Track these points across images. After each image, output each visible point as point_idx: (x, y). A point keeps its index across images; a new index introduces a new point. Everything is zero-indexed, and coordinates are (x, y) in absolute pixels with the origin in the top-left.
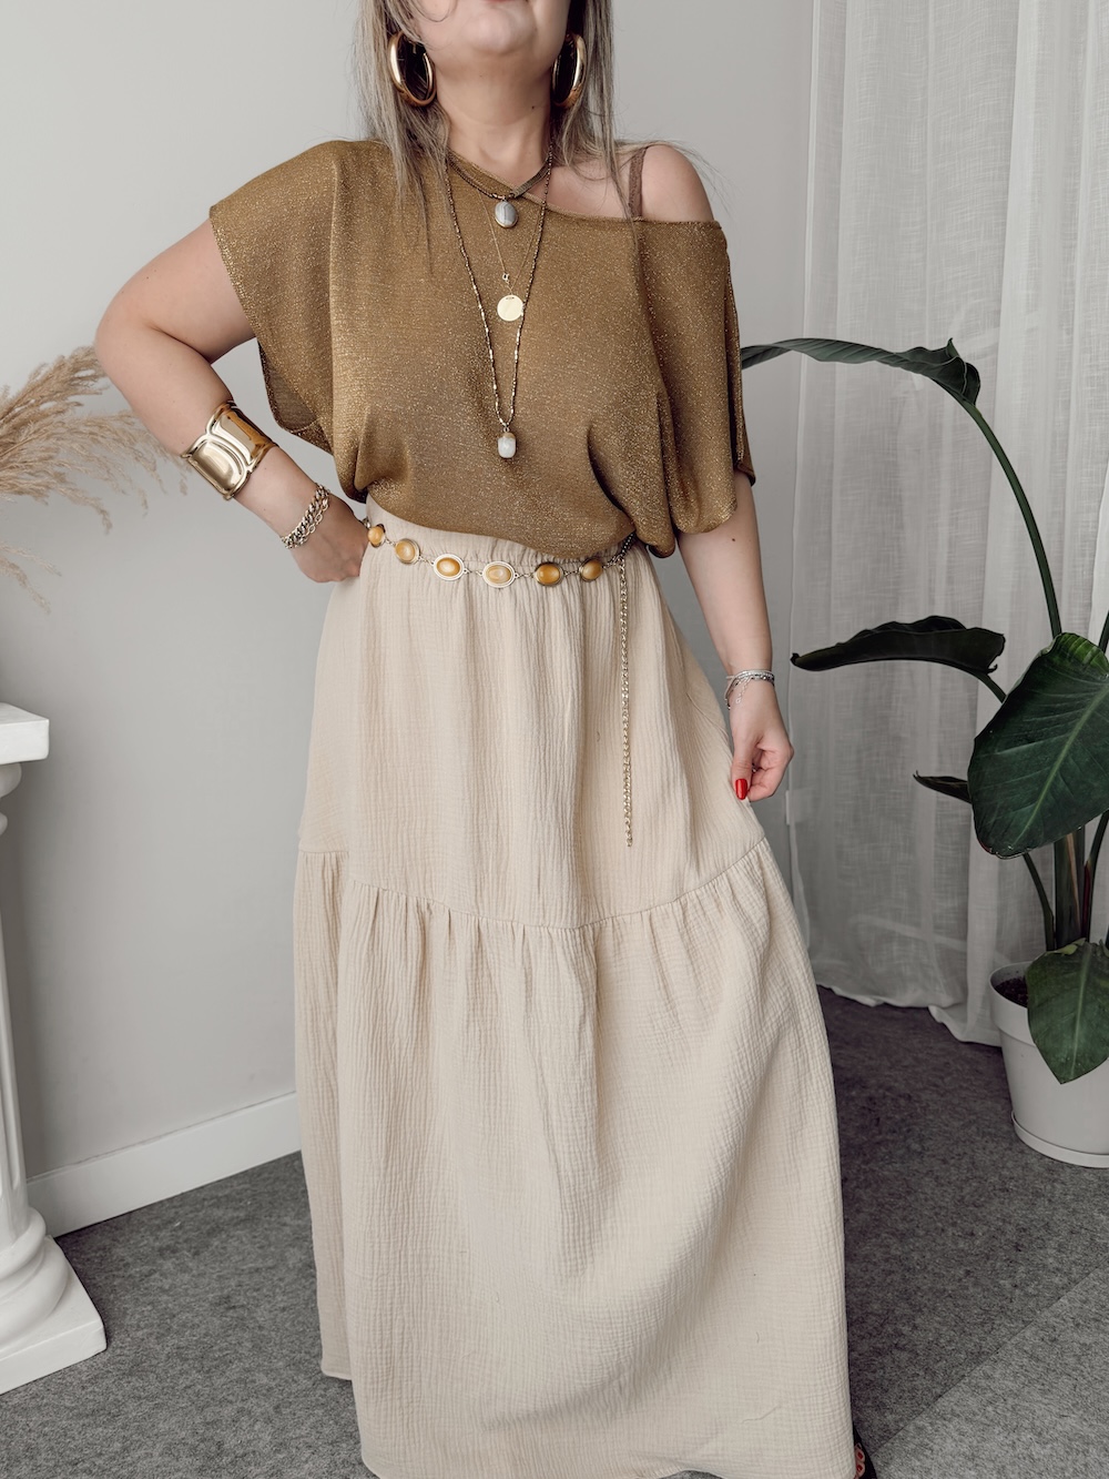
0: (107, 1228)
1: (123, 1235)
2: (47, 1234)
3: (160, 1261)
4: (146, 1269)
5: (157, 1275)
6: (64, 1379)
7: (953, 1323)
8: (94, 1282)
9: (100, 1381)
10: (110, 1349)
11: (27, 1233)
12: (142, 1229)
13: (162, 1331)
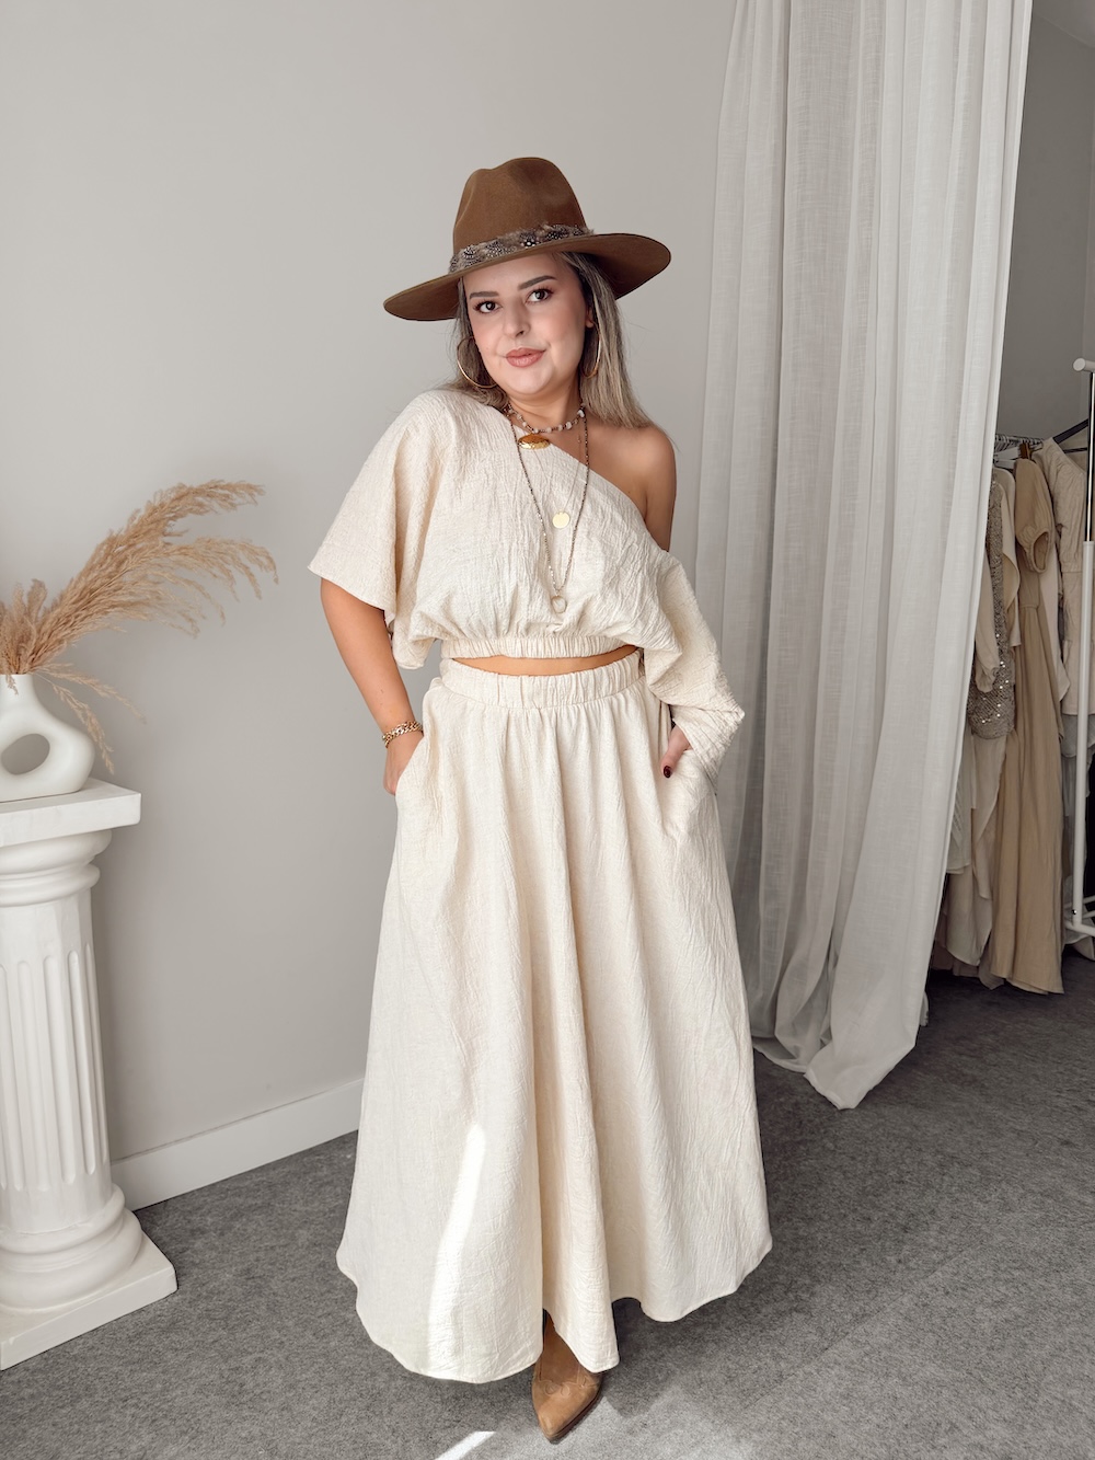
2: (126, 1207)
10: (180, 1290)
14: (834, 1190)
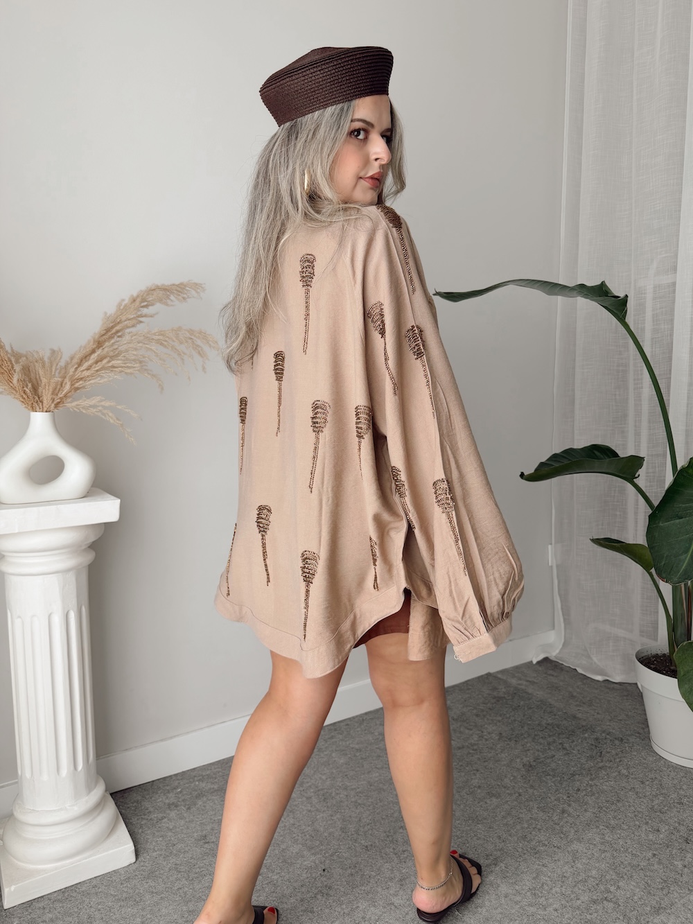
0: (140, 790)
1: (149, 794)
2: (106, 791)
3: (169, 812)
4: (160, 815)
5: (166, 820)
6: (111, 877)
7: (643, 887)
8: (131, 821)
9: (131, 880)
10: (138, 862)
11: (95, 790)
12: (159, 792)
13: (167, 854)
14: (629, 806)
